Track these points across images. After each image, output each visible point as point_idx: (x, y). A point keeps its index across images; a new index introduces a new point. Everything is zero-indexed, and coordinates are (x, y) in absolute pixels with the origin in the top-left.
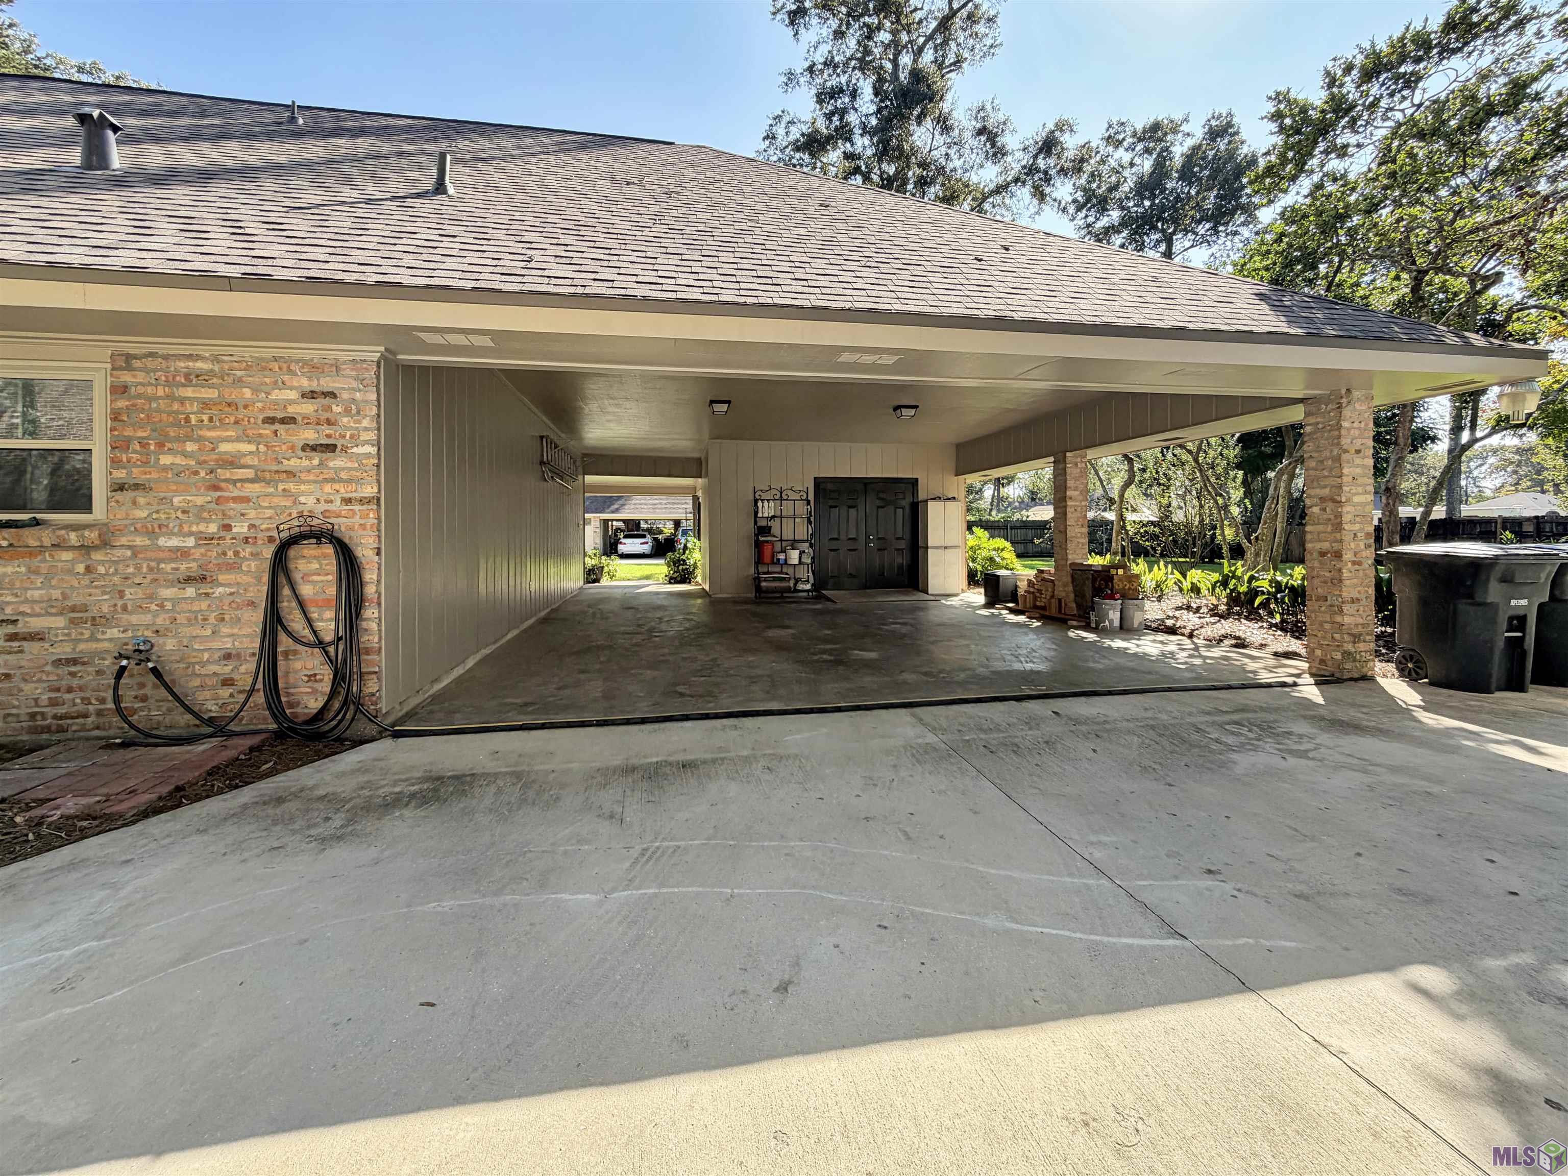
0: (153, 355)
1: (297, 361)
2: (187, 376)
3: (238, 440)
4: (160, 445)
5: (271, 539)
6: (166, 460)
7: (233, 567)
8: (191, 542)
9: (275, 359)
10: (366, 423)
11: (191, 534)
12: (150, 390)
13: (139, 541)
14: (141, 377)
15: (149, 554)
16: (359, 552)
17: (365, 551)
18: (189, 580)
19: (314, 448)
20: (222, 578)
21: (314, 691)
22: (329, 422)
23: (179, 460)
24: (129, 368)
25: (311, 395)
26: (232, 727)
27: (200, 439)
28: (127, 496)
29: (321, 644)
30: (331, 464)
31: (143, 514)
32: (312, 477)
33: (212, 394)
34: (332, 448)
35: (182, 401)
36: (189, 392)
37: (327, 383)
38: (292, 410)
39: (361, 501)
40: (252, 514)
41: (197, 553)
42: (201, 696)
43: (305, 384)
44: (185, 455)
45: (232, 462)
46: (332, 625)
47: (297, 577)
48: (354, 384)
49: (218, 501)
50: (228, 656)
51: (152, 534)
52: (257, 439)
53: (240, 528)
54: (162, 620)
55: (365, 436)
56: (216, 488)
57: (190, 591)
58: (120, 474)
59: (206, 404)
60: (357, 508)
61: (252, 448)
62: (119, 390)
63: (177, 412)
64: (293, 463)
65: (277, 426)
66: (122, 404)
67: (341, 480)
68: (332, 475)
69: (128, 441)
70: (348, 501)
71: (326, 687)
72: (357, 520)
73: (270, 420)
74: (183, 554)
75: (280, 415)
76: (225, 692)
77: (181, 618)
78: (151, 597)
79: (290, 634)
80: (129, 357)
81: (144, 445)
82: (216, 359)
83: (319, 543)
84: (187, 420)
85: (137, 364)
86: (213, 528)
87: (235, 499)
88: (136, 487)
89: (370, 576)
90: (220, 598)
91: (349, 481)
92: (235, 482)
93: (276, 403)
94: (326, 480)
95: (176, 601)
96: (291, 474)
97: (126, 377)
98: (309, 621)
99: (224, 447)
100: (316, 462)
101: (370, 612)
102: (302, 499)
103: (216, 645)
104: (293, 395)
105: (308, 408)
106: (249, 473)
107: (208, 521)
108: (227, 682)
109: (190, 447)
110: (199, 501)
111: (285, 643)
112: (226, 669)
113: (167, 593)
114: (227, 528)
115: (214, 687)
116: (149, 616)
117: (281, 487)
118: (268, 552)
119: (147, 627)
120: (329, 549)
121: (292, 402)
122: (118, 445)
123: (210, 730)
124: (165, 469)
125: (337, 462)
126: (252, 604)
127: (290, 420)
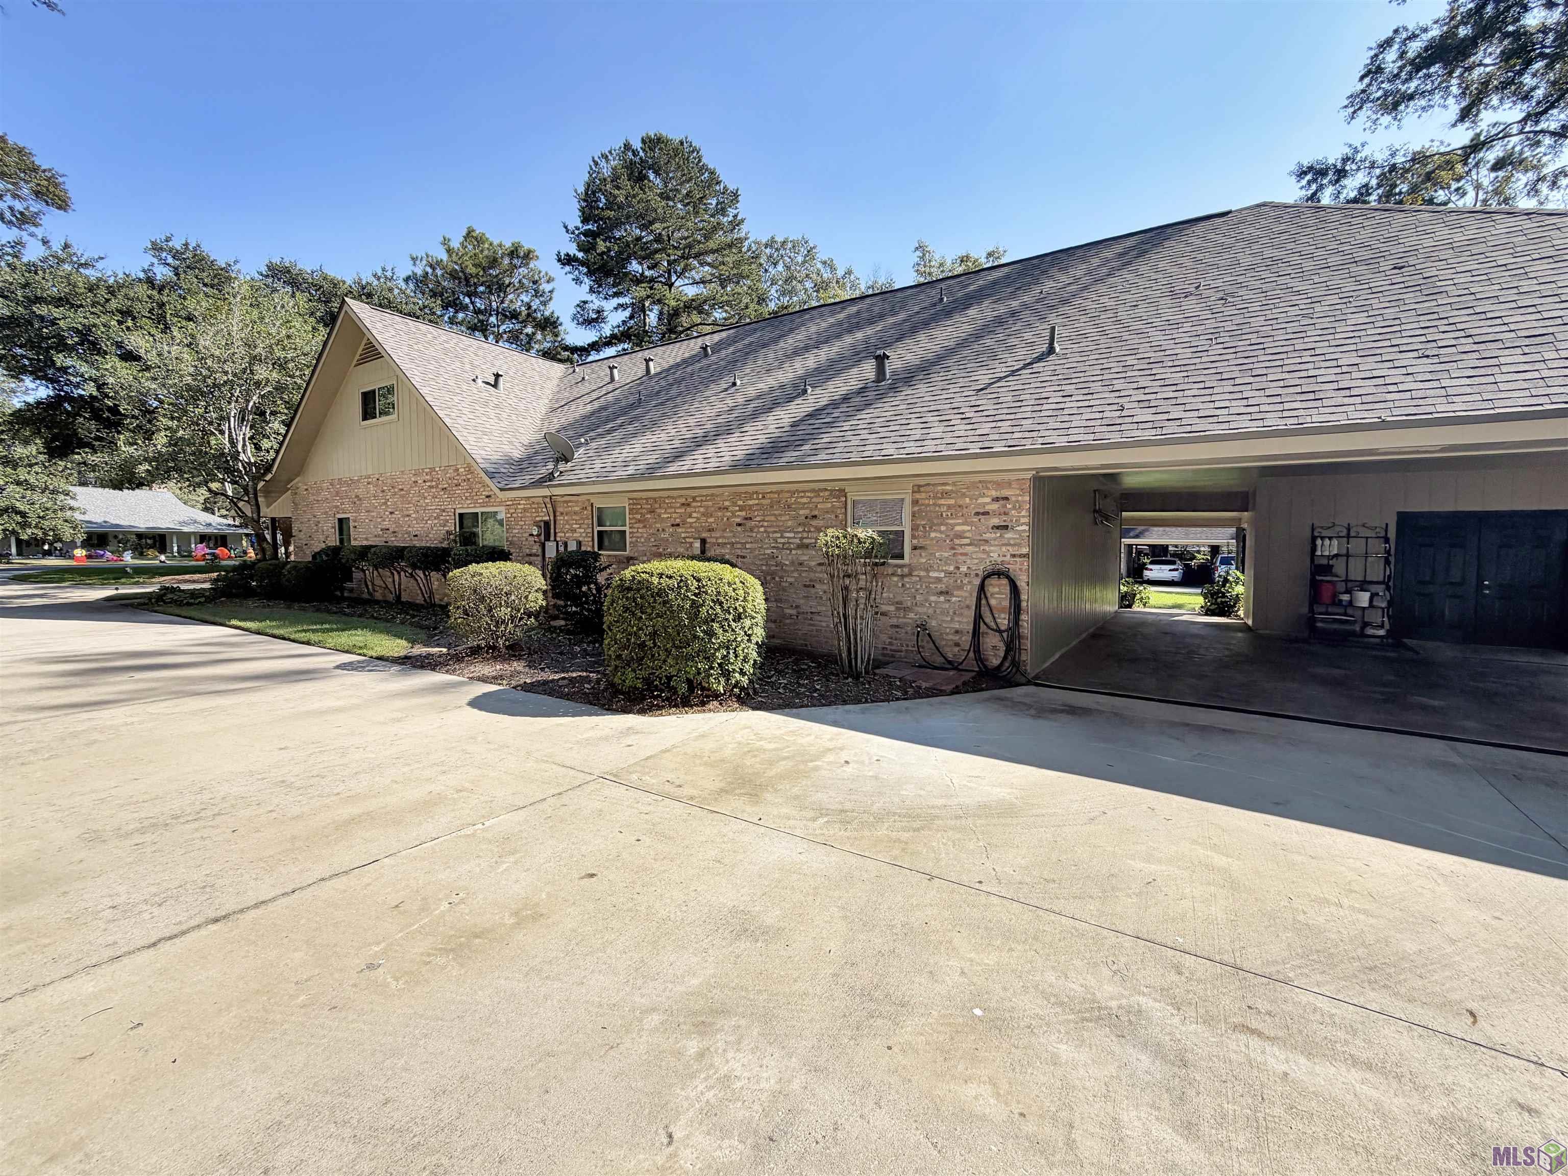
0: (928, 485)
1: (990, 482)
2: (942, 493)
3: (963, 524)
4: (931, 528)
5: (977, 575)
6: (933, 535)
7: (960, 588)
8: (942, 575)
9: (980, 482)
10: (1023, 513)
11: (943, 571)
12: (927, 502)
13: (922, 573)
14: (923, 495)
15: (926, 580)
16: (1018, 583)
17: (1022, 584)
18: (941, 593)
19: (998, 527)
20: (955, 593)
21: (995, 655)
22: (1005, 514)
23: (938, 535)
24: (919, 492)
25: (996, 499)
26: (960, 667)
27: (946, 524)
28: (917, 552)
29: (1000, 631)
30: (1006, 536)
31: (924, 561)
32: (996, 543)
33: (952, 502)
34: (1006, 527)
35: (940, 506)
36: (942, 502)
37: (1005, 493)
38: (988, 508)
39: (1021, 556)
40: (969, 562)
41: (945, 580)
42: (947, 649)
43: (994, 493)
44: (941, 532)
45: (960, 536)
46: (1006, 622)
47: (988, 595)
48: (1018, 492)
49: (954, 555)
50: (957, 632)
51: (927, 571)
52: (971, 524)
53: (964, 569)
54: (931, 611)
55: (1023, 520)
56: (953, 548)
57: (942, 599)
58: (915, 541)
59: (949, 507)
60: (1018, 559)
61: (969, 528)
62: (915, 502)
63: (938, 512)
64: (987, 536)
65: (981, 517)
66: (916, 509)
67: (1010, 545)
68: (1006, 541)
69: (918, 525)
70: (1014, 556)
71: (1002, 654)
72: (1018, 566)
73: (977, 514)
74: (939, 580)
75: (982, 511)
76: (956, 649)
77: (938, 611)
78: (926, 600)
79: (985, 624)
80: (919, 486)
81: (924, 527)
82: (954, 484)
83: (999, 578)
84: (942, 515)
85: (922, 489)
86: (952, 568)
87: (962, 554)
88: (921, 548)
89: (1024, 597)
90: (954, 603)
91: (1014, 545)
92: (961, 545)
93: (979, 504)
94: (1003, 545)
95: (936, 603)
96: (986, 541)
97: (917, 496)
98: (994, 618)
99: (958, 528)
100: (998, 535)
101: (1024, 617)
102: (992, 555)
103: (952, 626)
104: (988, 500)
105: (995, 506)
106: (967, 541)
107: (950, 565)
108: (957, 645)
109: (943, 528)
110: (946, 555)
111: (983, 628)
112: (957, 638)
113: (933, 598)
114: (958, 568)
115: (950, 646)
116: (925, 609)
117: (982, 548)
118: (977, 582)
119: (925, 614)
120: (1005, 581)
121: (988, 504)
122: (914, 528)
123: (950, 666)
124: (932, 539)
125: (1009, 535)
126: (968, 607)
127: (986, 513)
